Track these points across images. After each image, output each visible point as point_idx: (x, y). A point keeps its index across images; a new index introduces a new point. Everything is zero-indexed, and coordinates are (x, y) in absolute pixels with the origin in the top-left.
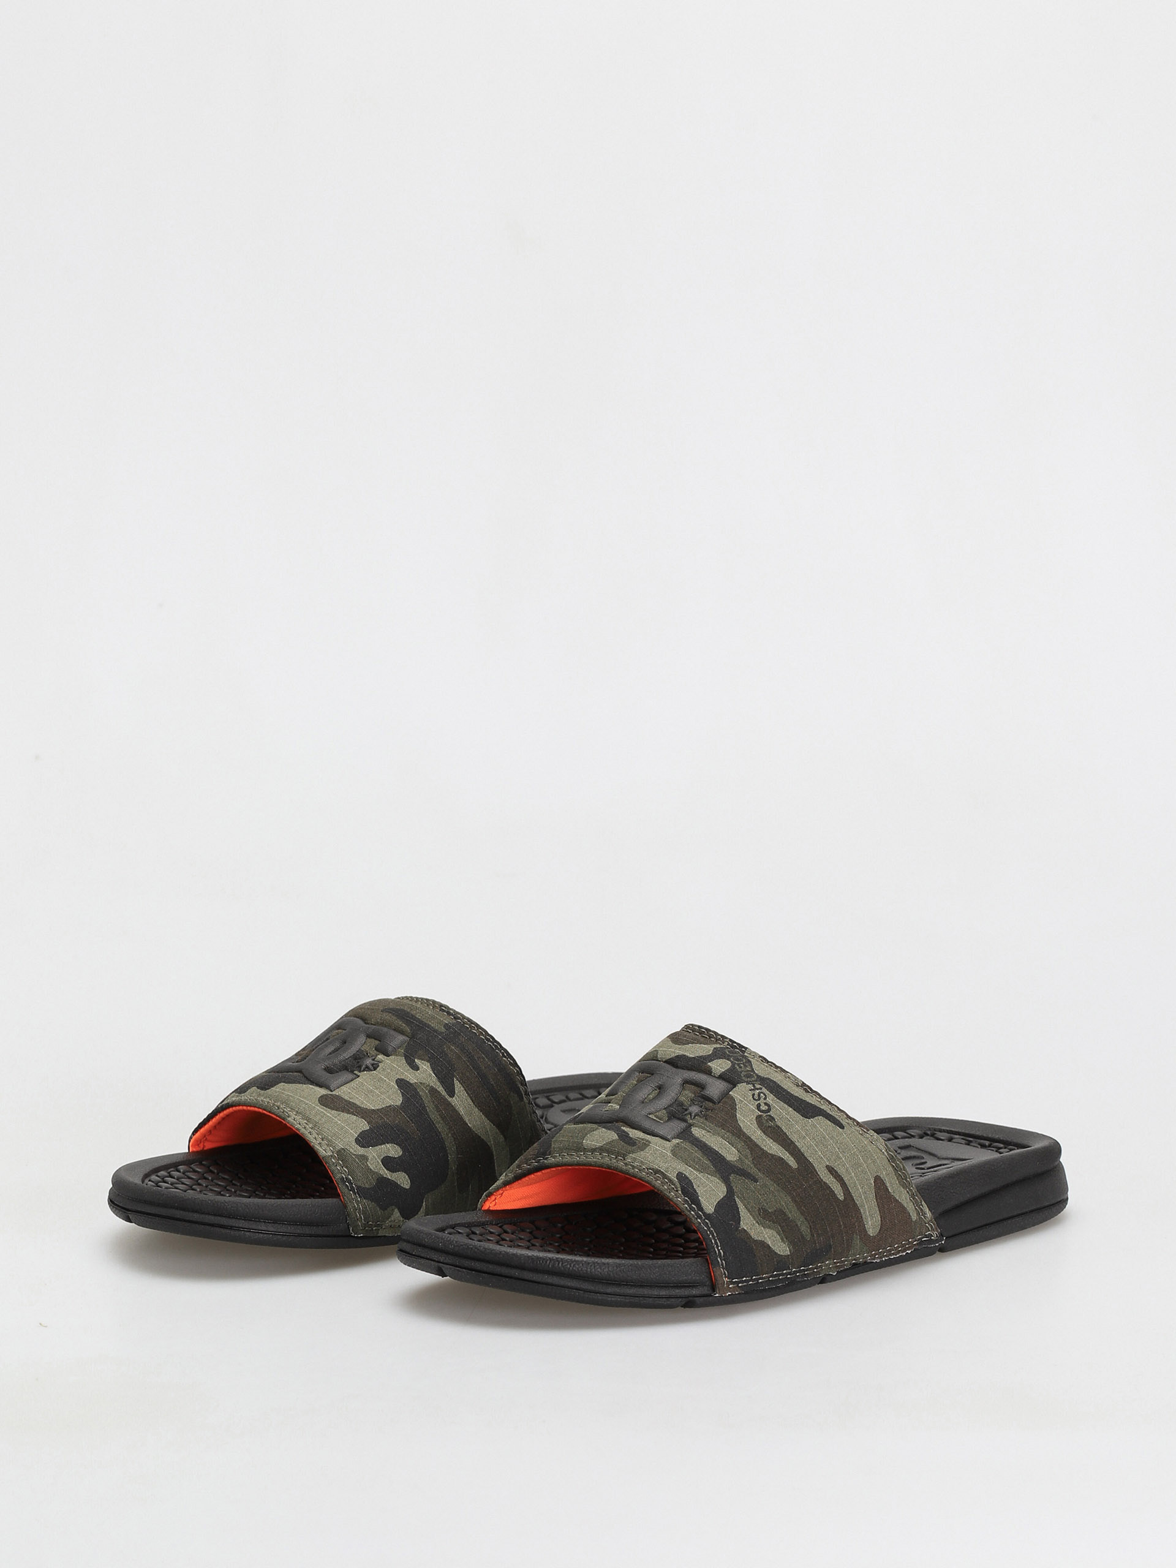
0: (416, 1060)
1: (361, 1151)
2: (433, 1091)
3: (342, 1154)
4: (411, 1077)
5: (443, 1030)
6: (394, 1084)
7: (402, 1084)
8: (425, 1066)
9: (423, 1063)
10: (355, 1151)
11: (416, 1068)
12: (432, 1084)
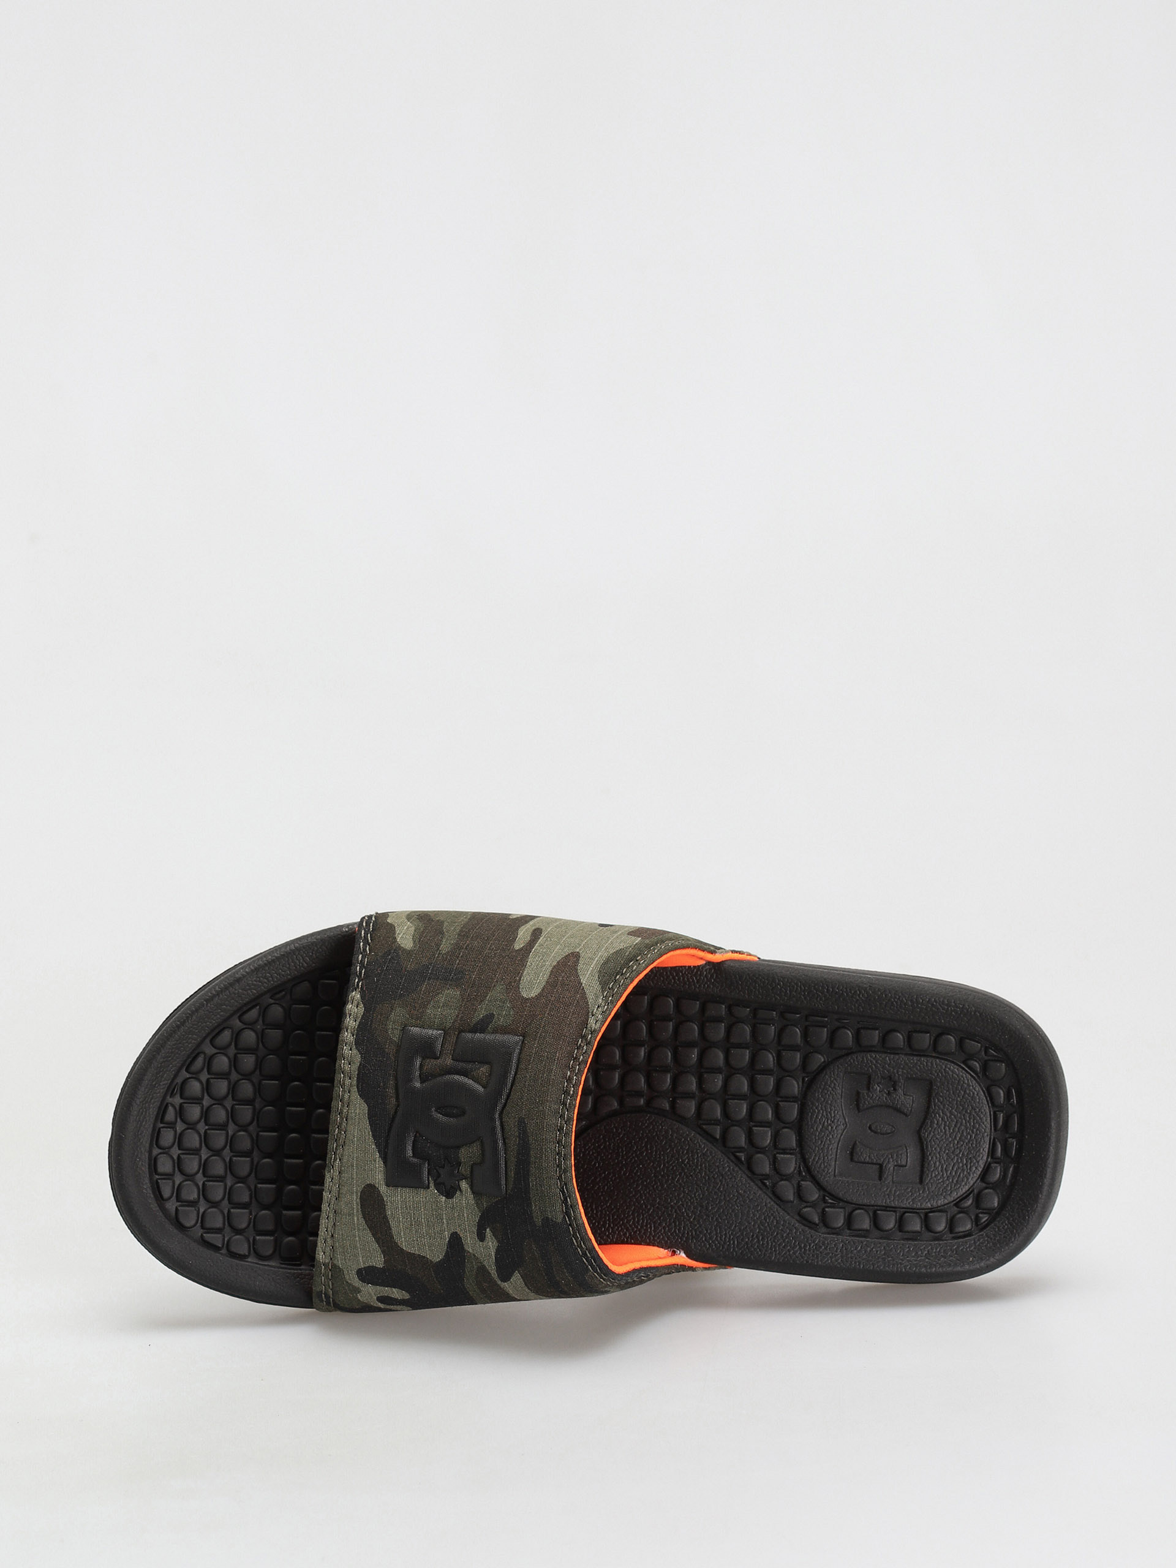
0: (488, 1230)
1: (357, 1282)
2: (482, 1270)
3: (336, 1272)
4: (470, 1242)
5: (538, 1221)
6: (447, 1234)
7: (455, 1241)
8: (492, 1243)
9: (492, 1238)
10: (350, 1279)
11: (481, 1237)
12: (485, 1263)
